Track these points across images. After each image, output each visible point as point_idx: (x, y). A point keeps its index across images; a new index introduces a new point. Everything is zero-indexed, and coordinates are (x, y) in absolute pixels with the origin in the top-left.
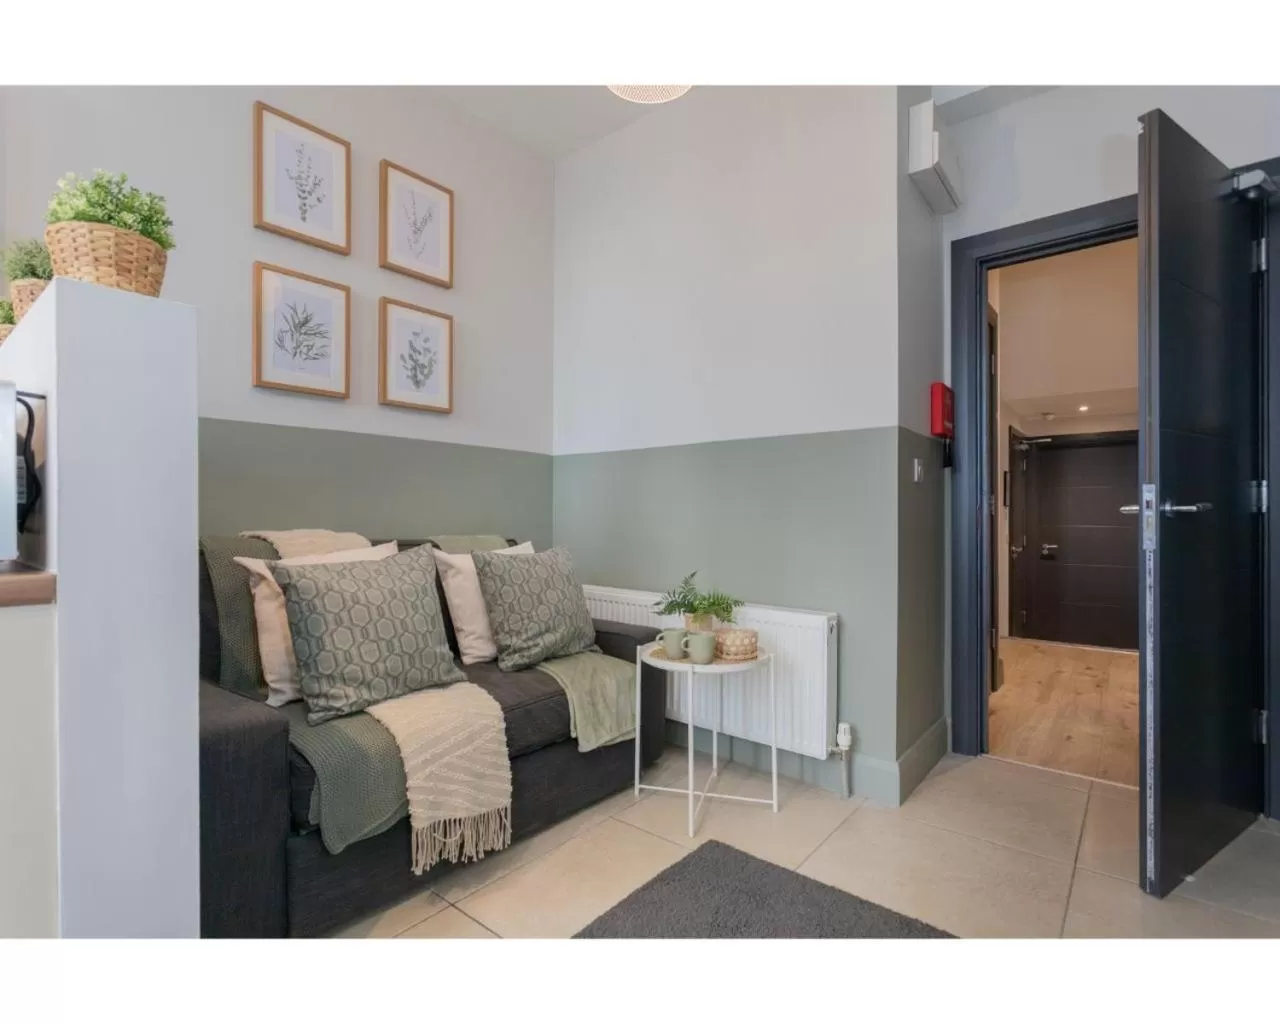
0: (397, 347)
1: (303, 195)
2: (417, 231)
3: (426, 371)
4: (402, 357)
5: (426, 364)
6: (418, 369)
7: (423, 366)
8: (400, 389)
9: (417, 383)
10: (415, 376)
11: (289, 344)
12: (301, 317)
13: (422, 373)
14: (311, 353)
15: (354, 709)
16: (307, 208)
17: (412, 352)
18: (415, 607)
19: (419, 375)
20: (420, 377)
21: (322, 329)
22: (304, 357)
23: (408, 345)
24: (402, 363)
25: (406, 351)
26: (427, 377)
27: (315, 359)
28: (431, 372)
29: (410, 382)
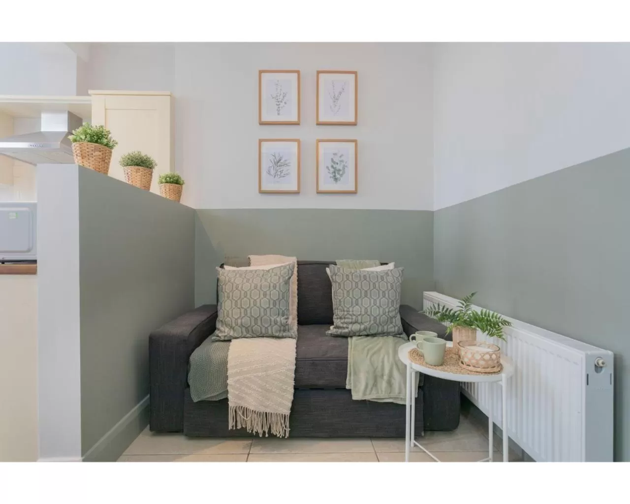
0: (325, 162)
1: (278, 103)
2: (336, 99)
3: (341, 173)
4: (327, 167)
5: (341, 169)
6: (336, 172)
7: (339, 170)
8: (327, 185)
9: (336, 179)
10: (335, 176)
11: (273, 172)
12: (278, 159)
13: (339, 174)
14: (282, 175)
15: (226, 339)
16: (280, 108)
17: (333, 164)
18: (265, 295)
19: (336, 174)
20: (338, 176)
21: (287, 162)
22: (279, 176)
23: (330, 160)
24: (327, 170)
25: (330, 164)
26: (341, 175)
27: (284, 176)
28: (344, 172)
29: (332, 179)
